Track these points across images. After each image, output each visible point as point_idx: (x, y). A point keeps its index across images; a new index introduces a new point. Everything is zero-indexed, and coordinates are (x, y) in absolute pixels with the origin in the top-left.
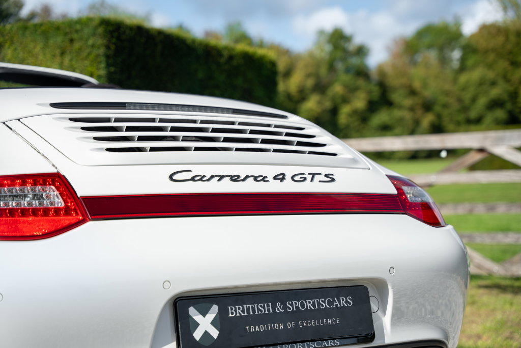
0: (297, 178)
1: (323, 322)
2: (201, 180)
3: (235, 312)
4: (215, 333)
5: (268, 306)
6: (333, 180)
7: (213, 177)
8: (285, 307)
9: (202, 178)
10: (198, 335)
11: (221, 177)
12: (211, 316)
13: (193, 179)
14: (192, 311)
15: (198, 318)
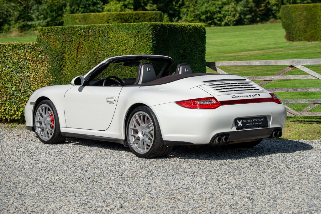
1: (259, 123)
3: (244, 121)
4: (242, 125)
5: (250, 120)
6: (260, 96)
10: (239, 125)
11: (240, 96)
12: (241, 122)
14: (238, 121)
15: (239, 122)
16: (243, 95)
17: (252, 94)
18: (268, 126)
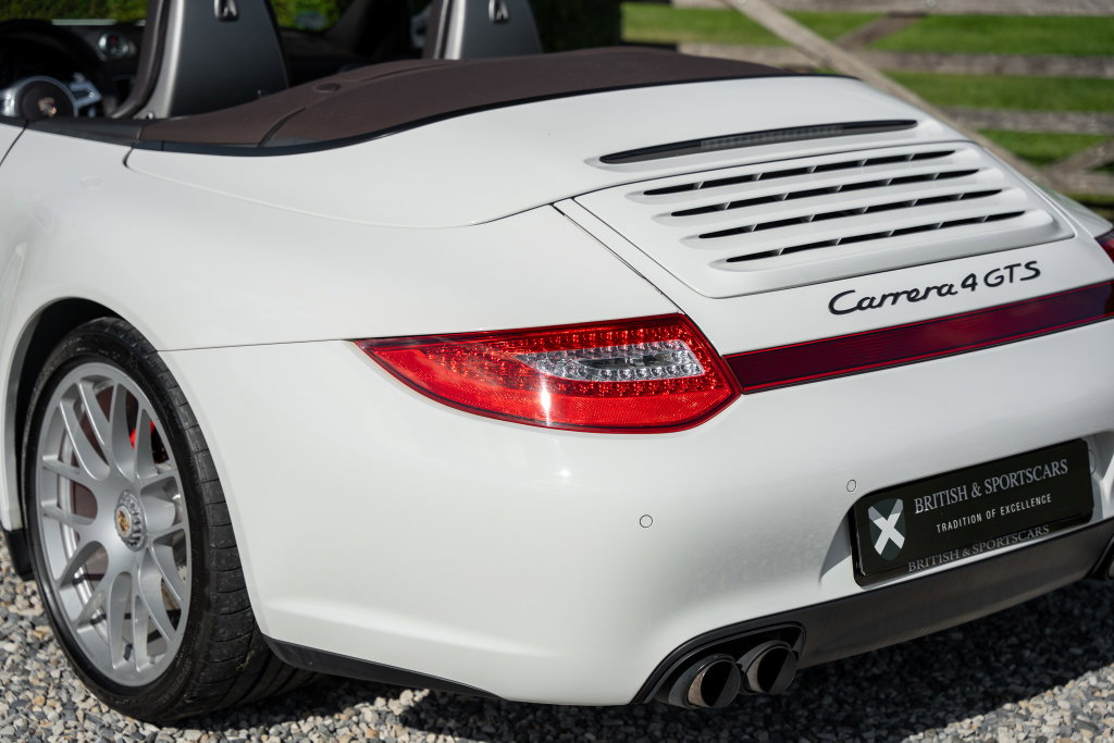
0: (992, 280)
1: (1030, 504)
2: (870, 306)
3: (923, 506)
5: (962, 490)
6: (1038, 273)
7: (884, 297)
8: (983, 489)
9: (871, 303)
10: (880, 547)
11: (896, 297)
12: (894, 517)
13: (859, 307)
14: (872, 514)
15: (880, 522)
17: (979, 266)
18: (1089, 517)
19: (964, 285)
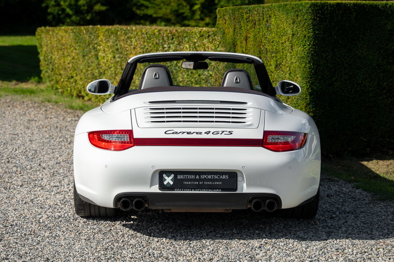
0: (215, 133)
1: (214, 183)
3: (179, 177)
5: (193, 176)
6: (232, 134)
8: (200, 177)
9: (176, 133)
11: (184, 133)
12: (171, 178)
13: (173, 133)
14: (164, 175)
15: (166, 178)
16: (192, 130)
17: (212, 130)
18: (236, 189)
19: (205, 133)
